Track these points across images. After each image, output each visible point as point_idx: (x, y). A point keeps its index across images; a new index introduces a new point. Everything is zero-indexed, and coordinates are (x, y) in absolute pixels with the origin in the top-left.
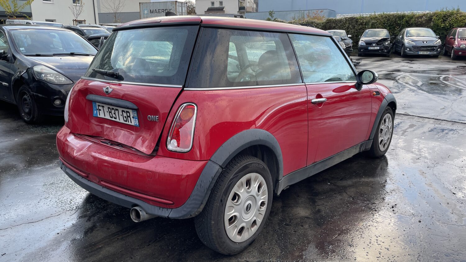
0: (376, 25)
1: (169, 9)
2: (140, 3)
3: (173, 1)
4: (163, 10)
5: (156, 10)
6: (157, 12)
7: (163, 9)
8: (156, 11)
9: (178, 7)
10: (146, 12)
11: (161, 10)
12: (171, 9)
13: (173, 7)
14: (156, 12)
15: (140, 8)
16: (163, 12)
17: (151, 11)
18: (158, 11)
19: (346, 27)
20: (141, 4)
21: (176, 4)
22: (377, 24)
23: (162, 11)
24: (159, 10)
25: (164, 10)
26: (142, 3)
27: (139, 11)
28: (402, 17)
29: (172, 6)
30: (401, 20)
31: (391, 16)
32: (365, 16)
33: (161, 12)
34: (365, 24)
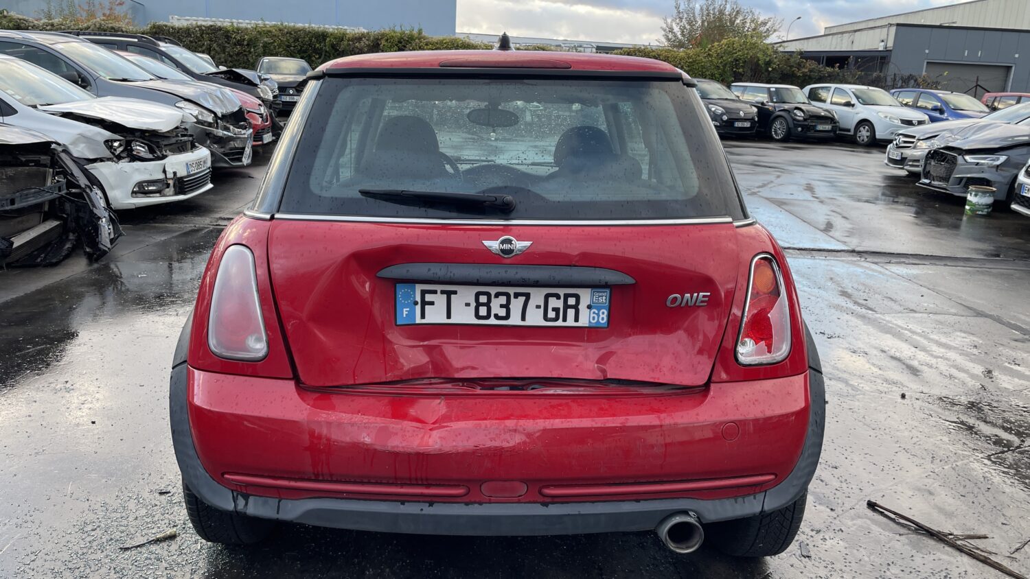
0: (272, 47)
19: (204, 48)
22: (275, 47)
28: (322, 36)
30: (320, 43)
31: (300, 31)
32: (243, 26)
34: (248, 45)
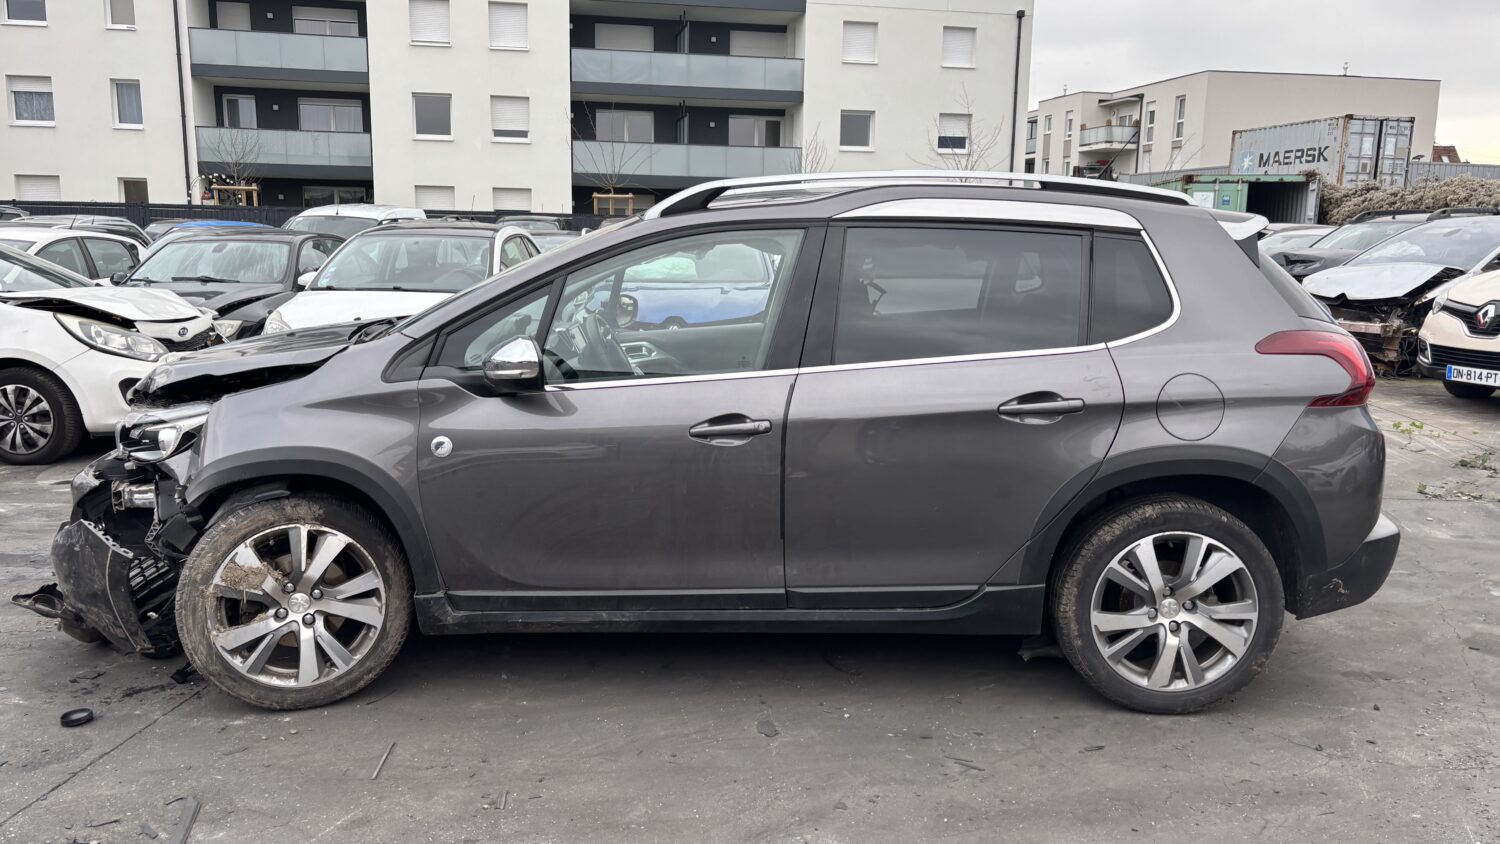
1: (1320, 148)
2: (1234, 133)
3: (1337, 116)
4: (1299, 154)
5: (1277, 154)
6: (1282, 160)
7: (1298, 151)
8: (1277, 159)
9: (1354, 140)
10: (1247, 163)
11: (1292, 155)
12: (1326, 148)
13: (1335, 138)
14: (1278, 162)
15: (1232, 150)
16: (1297, 161)
17: (1262, 156)
18: (1286, 158)
20: (1237, 135)
21: (1345, 128)
23: (1297, 157)
24: (1287, 155)
25: (1302, 151)
26: (1241, 132)
27: (1228, 164)
29: (1333, 137)
33: (1293, 157)
